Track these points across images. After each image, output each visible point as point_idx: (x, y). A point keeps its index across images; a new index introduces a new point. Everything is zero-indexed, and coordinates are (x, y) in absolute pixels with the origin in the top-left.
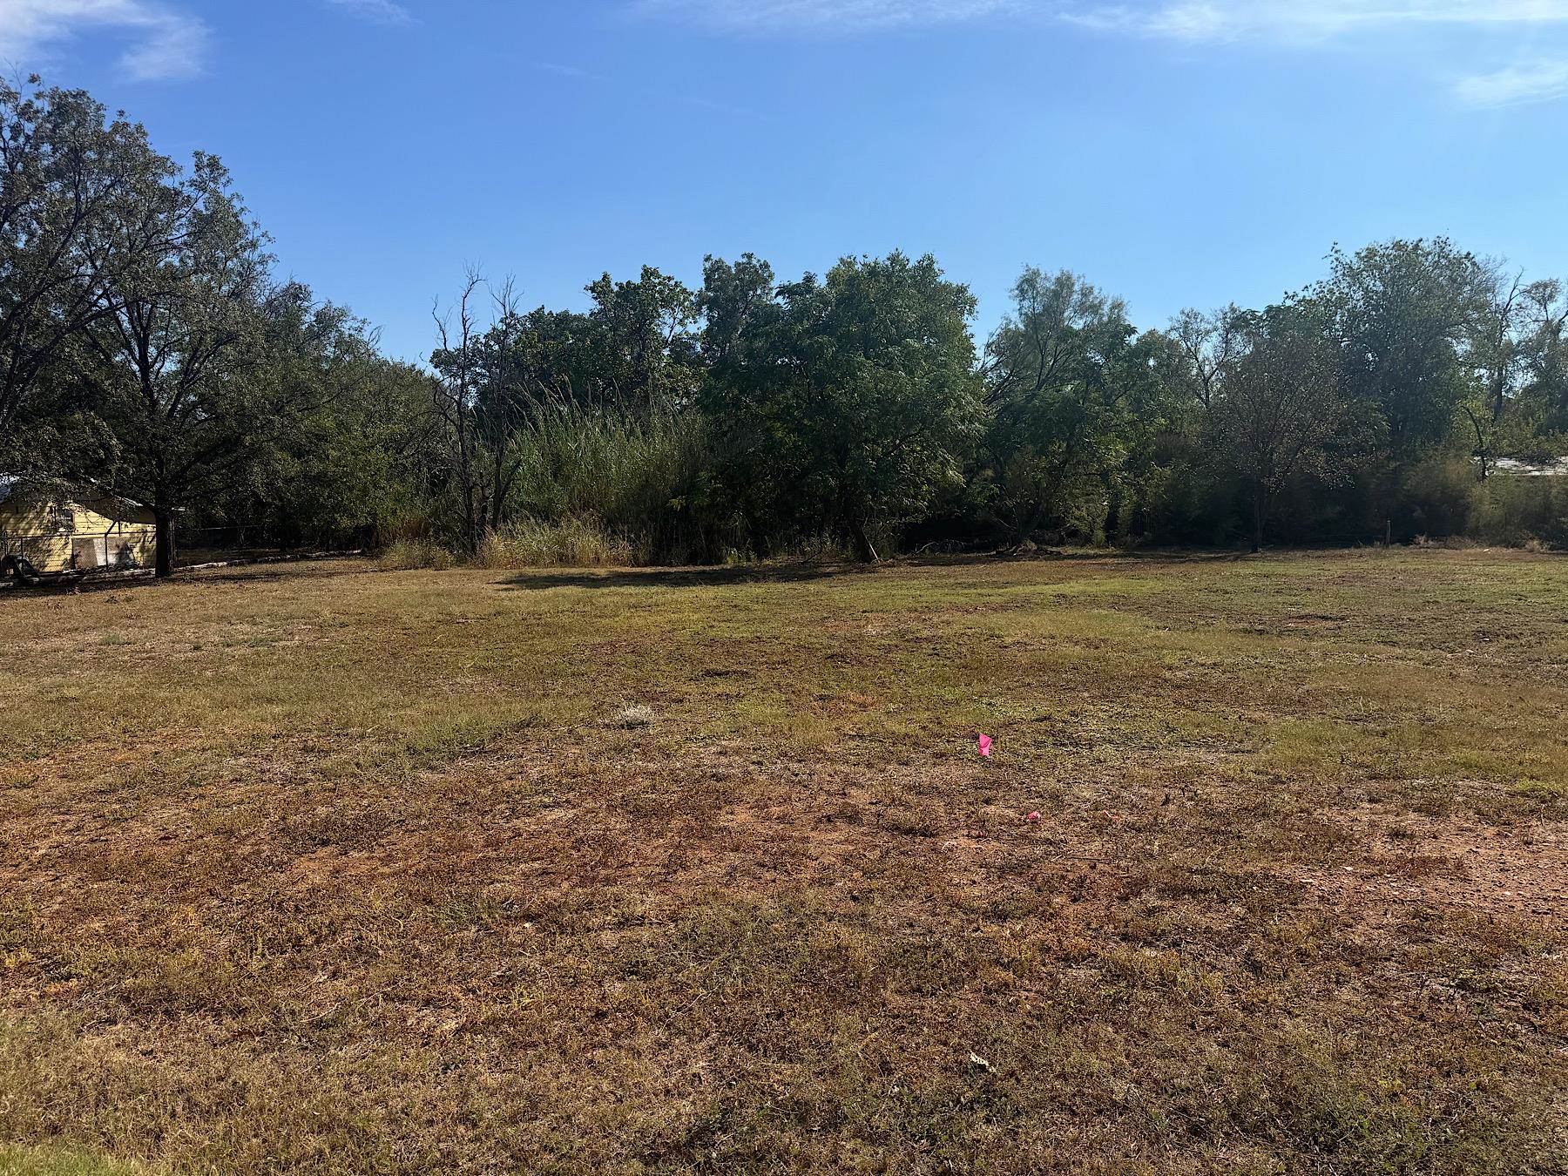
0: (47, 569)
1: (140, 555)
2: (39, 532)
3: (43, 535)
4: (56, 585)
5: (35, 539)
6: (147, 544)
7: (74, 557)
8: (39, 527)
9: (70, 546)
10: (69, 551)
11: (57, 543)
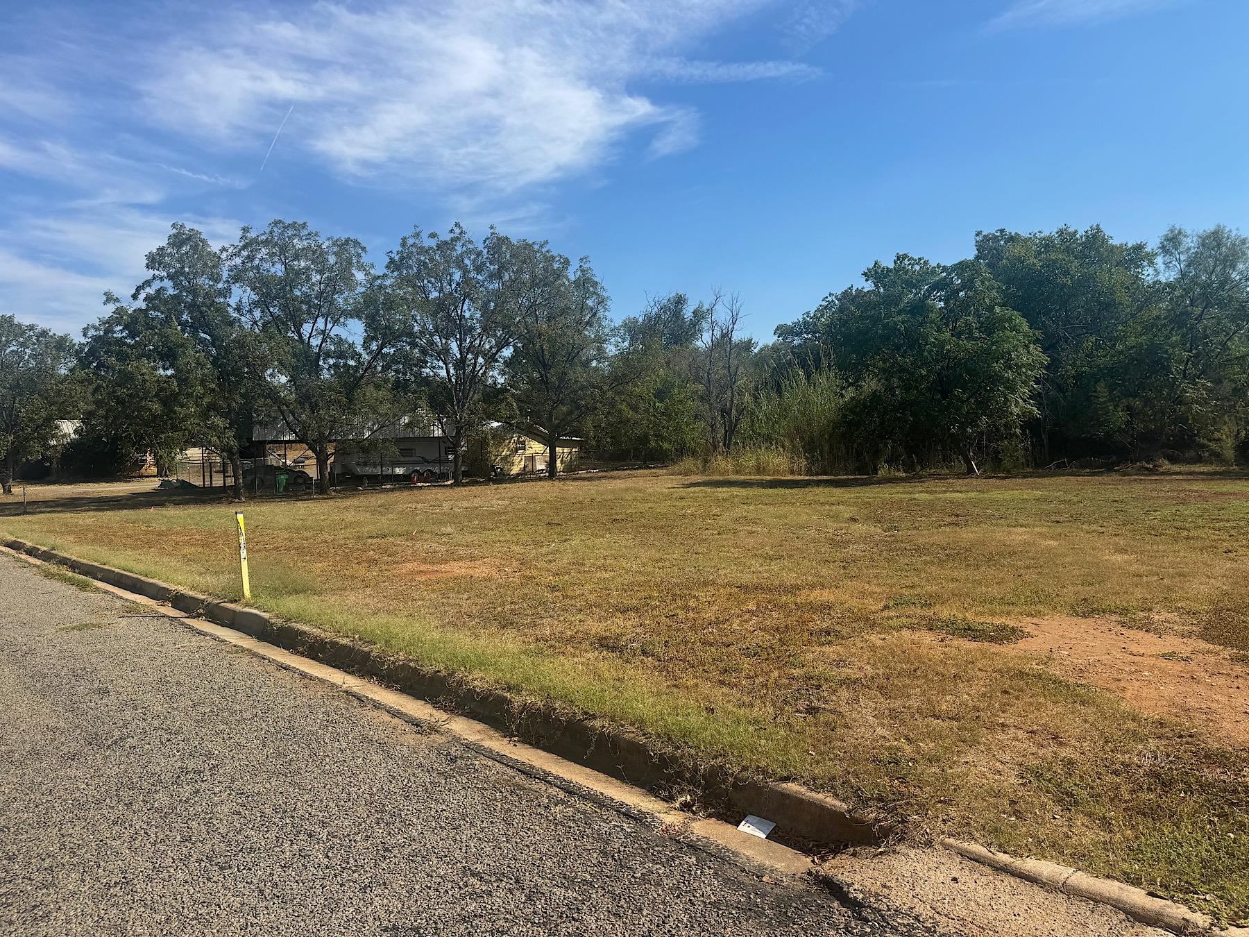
0: (512, 473)
1: (560, 465)
2: (508, 453)
3: (510, 455)
4: (515, 479)
5: (506, 457)
6: (564, 459)
7: (525, 467)
8: (508, 450)
9: (523, 460)
10: (523, 463)
11: (517, 459)
